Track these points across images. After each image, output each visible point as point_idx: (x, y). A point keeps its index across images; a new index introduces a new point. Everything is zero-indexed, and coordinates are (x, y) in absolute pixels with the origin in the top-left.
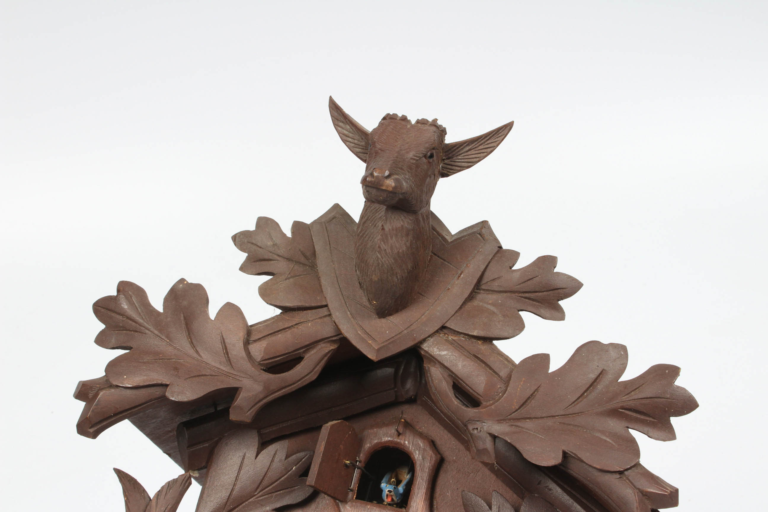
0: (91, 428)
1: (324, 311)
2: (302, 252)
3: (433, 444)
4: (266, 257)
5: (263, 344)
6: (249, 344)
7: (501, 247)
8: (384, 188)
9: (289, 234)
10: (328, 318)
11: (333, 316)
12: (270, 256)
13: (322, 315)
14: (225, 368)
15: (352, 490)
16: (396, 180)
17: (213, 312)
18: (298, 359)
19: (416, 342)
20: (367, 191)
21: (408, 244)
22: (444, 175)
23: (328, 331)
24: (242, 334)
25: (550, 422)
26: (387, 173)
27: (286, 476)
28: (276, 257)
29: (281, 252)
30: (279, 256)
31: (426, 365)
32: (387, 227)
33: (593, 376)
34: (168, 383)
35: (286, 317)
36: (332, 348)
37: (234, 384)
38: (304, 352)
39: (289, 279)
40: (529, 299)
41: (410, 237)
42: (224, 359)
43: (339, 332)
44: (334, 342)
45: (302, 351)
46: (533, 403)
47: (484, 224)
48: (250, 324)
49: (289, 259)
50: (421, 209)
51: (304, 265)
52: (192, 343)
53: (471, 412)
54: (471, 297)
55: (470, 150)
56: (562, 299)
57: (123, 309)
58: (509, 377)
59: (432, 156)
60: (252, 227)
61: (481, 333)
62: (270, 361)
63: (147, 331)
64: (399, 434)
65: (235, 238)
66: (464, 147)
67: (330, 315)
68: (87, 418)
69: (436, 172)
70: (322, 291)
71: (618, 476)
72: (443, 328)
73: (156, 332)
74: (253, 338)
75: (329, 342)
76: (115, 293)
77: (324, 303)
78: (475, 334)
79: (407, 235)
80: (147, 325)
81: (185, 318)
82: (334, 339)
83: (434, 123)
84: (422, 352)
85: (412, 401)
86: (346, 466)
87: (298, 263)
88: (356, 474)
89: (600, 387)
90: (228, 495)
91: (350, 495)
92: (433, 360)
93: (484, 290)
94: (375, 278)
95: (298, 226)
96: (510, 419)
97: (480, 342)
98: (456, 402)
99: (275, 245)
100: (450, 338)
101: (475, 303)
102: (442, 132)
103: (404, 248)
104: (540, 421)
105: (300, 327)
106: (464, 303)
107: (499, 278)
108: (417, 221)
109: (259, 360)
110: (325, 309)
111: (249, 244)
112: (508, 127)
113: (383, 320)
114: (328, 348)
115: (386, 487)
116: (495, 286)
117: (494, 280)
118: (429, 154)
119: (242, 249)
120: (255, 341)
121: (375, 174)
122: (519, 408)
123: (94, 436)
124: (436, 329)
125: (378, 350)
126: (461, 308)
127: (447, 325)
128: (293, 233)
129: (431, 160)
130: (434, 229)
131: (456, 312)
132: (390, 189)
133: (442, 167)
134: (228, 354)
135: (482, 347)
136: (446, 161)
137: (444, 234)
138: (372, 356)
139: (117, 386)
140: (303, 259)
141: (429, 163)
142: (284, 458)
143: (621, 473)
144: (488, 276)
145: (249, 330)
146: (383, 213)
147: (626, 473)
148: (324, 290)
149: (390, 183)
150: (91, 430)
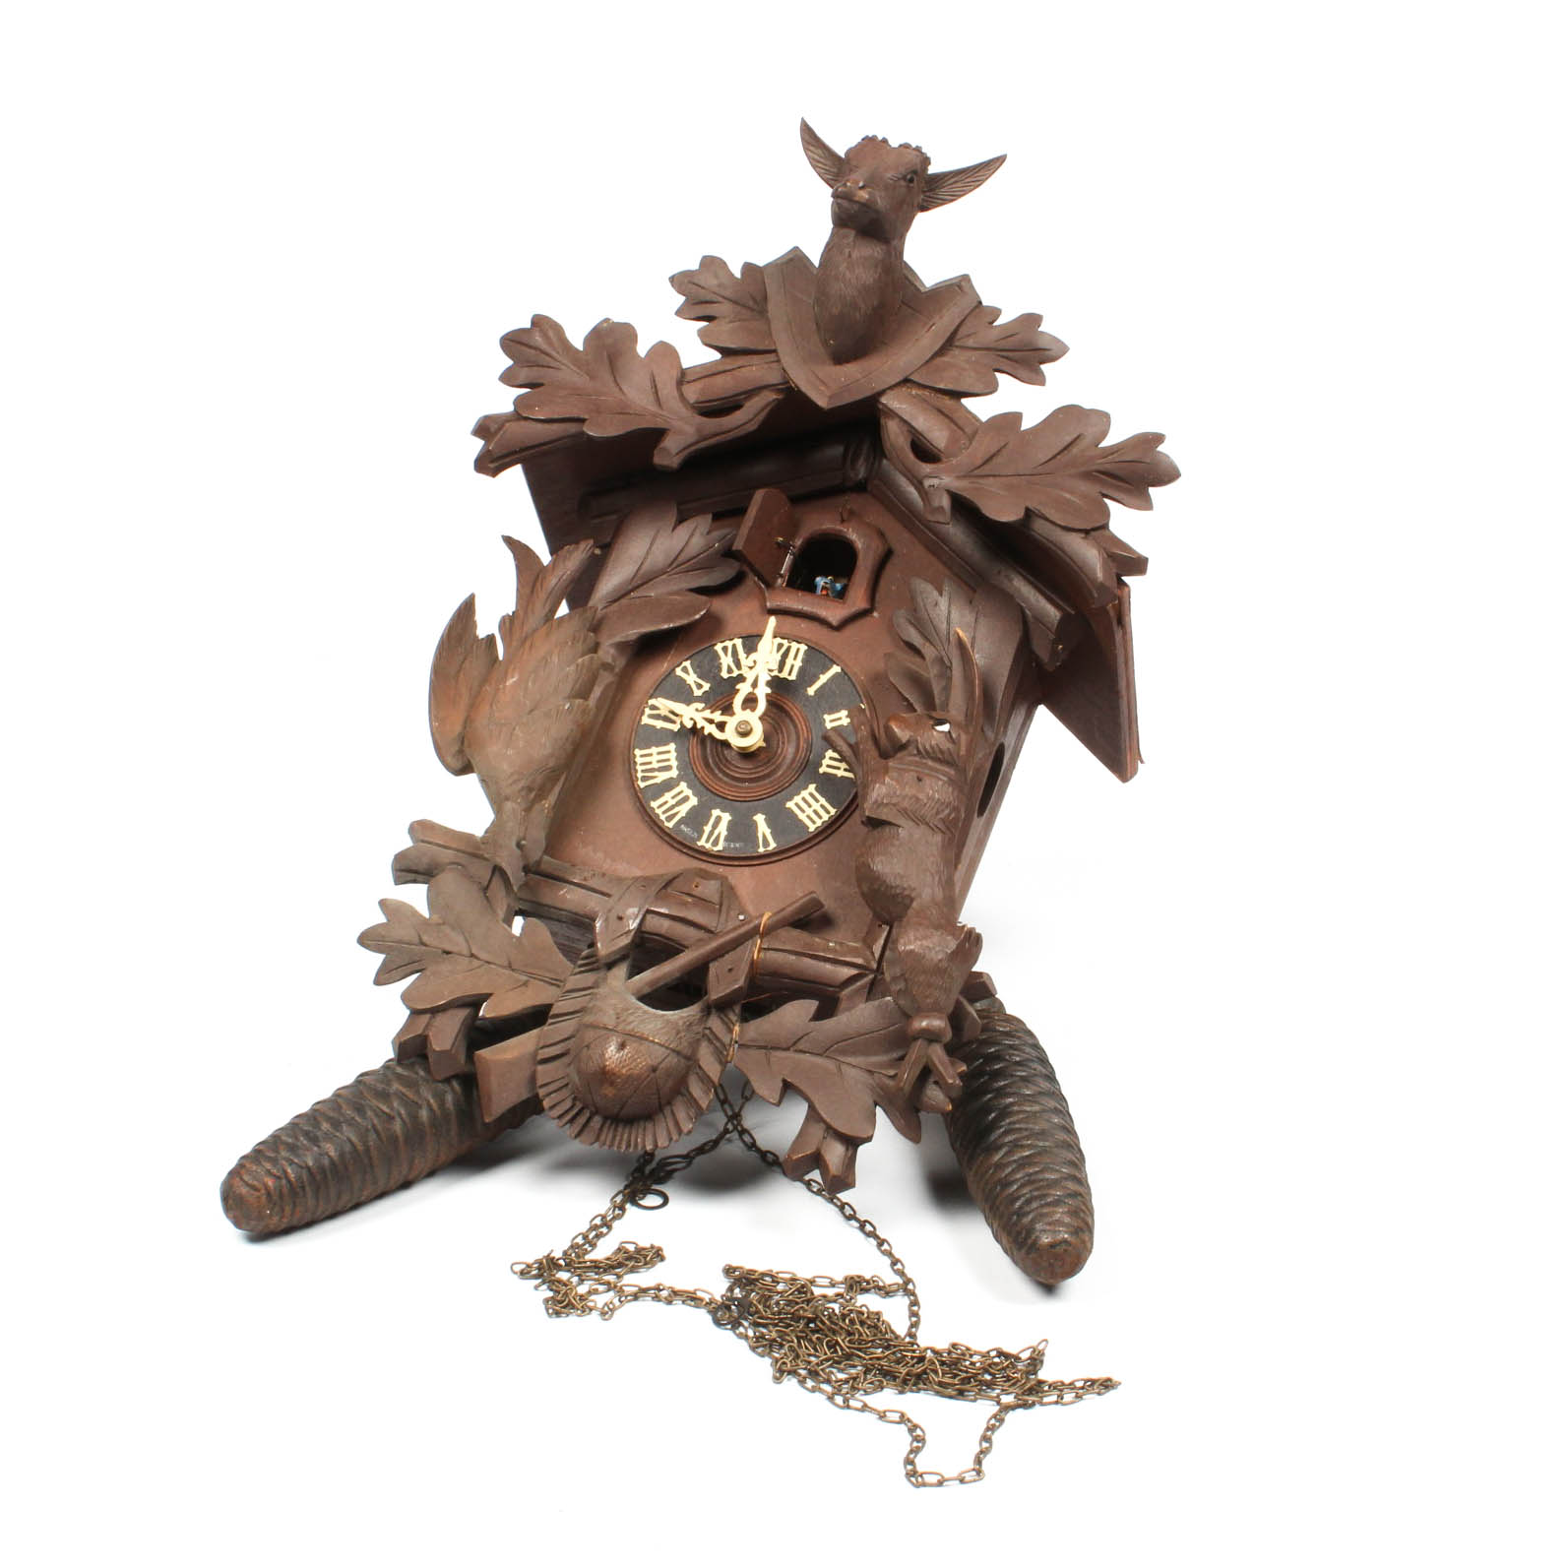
0: (492, 462)
1: (772, 357)
2: (751, 296)
3: (882, 535)
4: (708, 298)
5: (698, 385)
6: (682, 384)
7: (980, 303)
8: (857, 199)
9: (738, 274)
10: (775, 365)
11: (783, 361)
12: (715, 298)
13: (767, 360)
14: (653, 408)
15: (781, 576)
16: (870, 193)
17: (642, 349)
18: (738, 407)
19: (875, 391)
20: (838, 204)
21: (877, 276)
22: (924, 209)
23: (774, 378)
24: (675, 374)
25: (1015, 480)
26: (861, 184)
27: (705, 554)
28: (720, 299)
29: (728, 293)
30: (723, 297)
31: (883, 421)
32: (855, 254)
33: (1068, 439)
34: (586, 417)
35: (728, 360)
36: (775, 397)
37: (660, 424)
38: (746, 399)
39: (734, 322)
40: (1007, 358)
41: (879, 270)
42: (652, 398)
43: (787, 381)
44: (779, 391)
45: (743, 396)
46: (997, 460)
47: (966, 278)
48: (684, 366)
49: (735, 302)
50: (894, 239)
51: (752, 310)
52: (615, 381)
53: (927, 468)
54: (941, 351)
55: (956, 182)
56: (1044, 363)
57: (537, 341)
58: (975, 433)
59: (911, 181)
60: (695, 266)
61: (951, 387)
62: (708, 404)
63: (563, 367)
64: (843, 521)
65: (672, 279)
66: (949, 179)
67: (778, 361)
68: (489, 451)
69: (916, 204)
70: (770, 334)
71: (1083, 535)
72: (906, 381)
73: (575, 369)
74: (688, 378)
75: (773, 390)
76: (528, 326)
77: (773, 348)
78: (942, 386)
79: (876, 267)
80: (565, 362)
81: (609, 356)
82: (780, 387)
83: (918, 149)
84: (881, 407)
85: (861, 488)
86: (778, 544)
87: (744, 306)
88: (788, 559)
89: (1075, 450)
90: (635, 570)
91: (779, 581)
92: (892, 414)
93: (957, 347)
94: (835, 311)
95: (749, 268)
96: (970, 476)
97: (946, 398)
98: (911, 456)
99: (719, 286)
100: (914, 392)
101: (945, 359)
102: (926, 161)
103: (872, 280)
104: (1004, 479)
105: (743, 370)
106: (933, 358)
107: (975, 333)
108: (888, 253)
109: (692, 402)
110: (773, 355)
111: (690, 286)
112: (1000, 160)
113: (838, 367)
114: (770, 396)
115: (820, 581)
116: (970, 342)
117: (969, 335)
118: (909, 177)
119: (680, 292)
120: (688, 382)
121: (849, 184)
122: (981, 466)
123: (494, 473)
124: (898, 380)
125: (830, 397)
126: (927, 362)
127: (912, 378)
128: (743, 274)
129: (911, 185)
130: (907, 278)
131: (922, 365)
132: (863, 201)
133: (923, 200)
134: (656, 392)
135: (947, 402)
136: (928, 194)
137: (917, 284)
138: (822, 402)
139: (526, 419)
140: (751, 303)
141: (908, 187)
142: (705, 532)
143: (1087, 532)
144: (963, 331)
145: (683, 372)
146: (851, 239)
147: (1093, 533)
148: (774, 332)
149: (864, 195)
150: (492, 466)
